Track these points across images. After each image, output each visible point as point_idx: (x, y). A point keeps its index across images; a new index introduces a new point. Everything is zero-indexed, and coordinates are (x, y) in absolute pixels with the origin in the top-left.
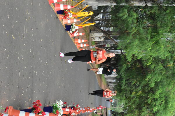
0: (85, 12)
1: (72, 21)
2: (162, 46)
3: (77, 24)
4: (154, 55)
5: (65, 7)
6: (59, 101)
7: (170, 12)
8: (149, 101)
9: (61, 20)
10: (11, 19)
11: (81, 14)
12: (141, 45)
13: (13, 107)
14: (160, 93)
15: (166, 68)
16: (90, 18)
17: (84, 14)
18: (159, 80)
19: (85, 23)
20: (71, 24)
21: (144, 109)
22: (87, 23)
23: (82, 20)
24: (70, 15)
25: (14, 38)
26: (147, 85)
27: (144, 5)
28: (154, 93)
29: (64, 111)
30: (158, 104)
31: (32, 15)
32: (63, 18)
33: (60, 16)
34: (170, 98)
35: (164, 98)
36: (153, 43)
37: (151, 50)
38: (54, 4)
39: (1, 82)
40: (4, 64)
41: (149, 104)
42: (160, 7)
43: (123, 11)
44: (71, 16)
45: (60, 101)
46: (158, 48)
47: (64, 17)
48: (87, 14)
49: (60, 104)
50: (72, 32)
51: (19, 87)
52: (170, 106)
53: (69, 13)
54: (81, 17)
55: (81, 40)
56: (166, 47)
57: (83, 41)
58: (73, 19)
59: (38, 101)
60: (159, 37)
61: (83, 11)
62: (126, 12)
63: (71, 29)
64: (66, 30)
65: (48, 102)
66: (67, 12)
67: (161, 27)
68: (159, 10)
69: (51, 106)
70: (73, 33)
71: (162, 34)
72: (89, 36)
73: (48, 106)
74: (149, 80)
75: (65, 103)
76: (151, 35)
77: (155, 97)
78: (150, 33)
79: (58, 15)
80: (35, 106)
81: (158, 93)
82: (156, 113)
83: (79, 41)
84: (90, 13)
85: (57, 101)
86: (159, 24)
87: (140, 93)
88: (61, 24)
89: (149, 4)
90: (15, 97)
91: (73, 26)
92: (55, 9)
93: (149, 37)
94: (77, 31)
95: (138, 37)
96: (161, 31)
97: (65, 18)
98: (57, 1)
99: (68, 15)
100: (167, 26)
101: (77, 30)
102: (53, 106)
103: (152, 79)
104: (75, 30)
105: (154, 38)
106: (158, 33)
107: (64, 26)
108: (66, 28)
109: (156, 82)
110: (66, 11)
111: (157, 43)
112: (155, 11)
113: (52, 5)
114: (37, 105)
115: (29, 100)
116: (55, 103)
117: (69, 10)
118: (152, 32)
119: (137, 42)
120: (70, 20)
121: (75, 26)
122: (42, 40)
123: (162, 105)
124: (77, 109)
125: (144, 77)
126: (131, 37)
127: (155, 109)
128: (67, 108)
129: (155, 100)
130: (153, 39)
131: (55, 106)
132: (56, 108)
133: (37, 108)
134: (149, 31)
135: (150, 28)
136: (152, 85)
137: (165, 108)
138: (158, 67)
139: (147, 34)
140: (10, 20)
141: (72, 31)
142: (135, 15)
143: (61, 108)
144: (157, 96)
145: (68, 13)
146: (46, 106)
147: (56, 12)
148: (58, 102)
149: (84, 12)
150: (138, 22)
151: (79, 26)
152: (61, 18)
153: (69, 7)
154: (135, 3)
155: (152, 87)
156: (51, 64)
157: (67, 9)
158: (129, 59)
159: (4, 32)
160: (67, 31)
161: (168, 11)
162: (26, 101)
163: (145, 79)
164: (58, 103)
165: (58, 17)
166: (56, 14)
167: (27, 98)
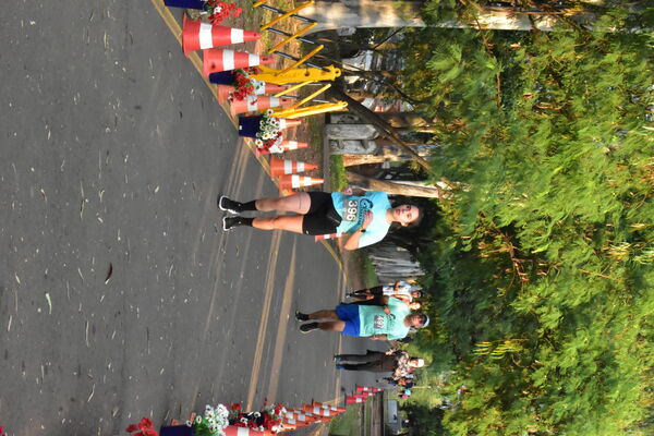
0: (309, 70)
1: (263, 103)
2: (591, 184)
3: (280, 109)
4: (557, 218)
5: (242, 62)
6: (215, 408)
7: (621, 61)
9: (222, 102)
10: (57, 141)
11: (295, 76)
14: (578, 350)
16: (329, 86)
17: (307, 75)
18: (576, 302)
19: (311, 104)
20: (256, 114)
21: (520, 406)
22: (318, 103)
24: (258, 88)
26: (531, 320)
27: (528, 28)
28: (557, 347)
30: (571, 388)
31: (126, 110)
32: (232, 99)
33: (223, 91)
34: (615, 366)
35: (594, 369)
36: (556, 170)
37: (551, 196)
38: (201, 53)
39: (23, 366)
40: (33, 303)
41: (538, 389)
43: (447, 52)
44: (261, 91)
45: (221, 406)
46: (574, 189)
47: (236, 94)
48: (316, 74)
49: (218, 416)
50: (262, 144)
51: (79, 374)
52: (615, 396)
53: (255, 81)
55: (294, 164)
57: (301, 167)
58: (267, 97)
59: (147, 421)
60: (577, 151)
61: (305, 66)
62: (459, 57)
63: (259, 131)
64: (242, 133)
65: (175, 407)
66: (248, 77)
67: (586, 114)
68: (578, 50)
69: (188, 423)
70: (269, 143)
71: (589, 141)
72: (323, 135)
73: (177, 424)
74: (543, 302)
75: (233, 407)
77: (561, 365)
78: (546, 135)
79: (215, 85)
81: (571, 349)
82: (563, 421)
83: (288, 168)
84: (328, 71)
85: (208, 407)
86: (578, 104)
87: (509, 346)
88: (225, 117)
90: (68, 410)
91: (265, 120)
92: (205, 70)
93: (543, 151)
94: (281, 137)
96: (585, 129)
97: (241, 98)
98: (214, 45)
99: (252, 88)
100: (609, 112)
101: (279, 134)
102: (195, 426)
103: (550, 300)
104: (273, 136)
105: (559, 155)
106: (575, 138)
107: (235, 122)
108: (241, 128)
109: (564, 309)
110: (243, 75)
111: (571, 170)
113: (193, 57)
114: (141, 435)
115: (113, 414)
116: (203, 416)
117: (255, 70)
118: (555, 131)
121: (273, 119)
122: (156, 190)
123: (587, 395)
124: (276, 423)
125: (520, 289)
127: (562, 407)
128: (243, 426)
129: (560, 374)
130: (556, 159)
131: (202, 425)
132: (206, 432)
134: (541, 129)
135: (546, 116)
136: (552, 319)
137: (599, 404)
138: (575, 253)
139: (535, 138)
140: (54, 143)
141: (264, 138)
142: (491, 66)
143: (221, 431)
144: (568, 360)
145: (248, 81)
146: (168, 425)
147: (206, 73)
148: (211, 413)
149: (308, 67)
150: (502, 89)
151: (288, 120)
152: (225, 96)
153: (254, 61)
155: (553, 326)
156: (188, 269)
157: (246, 69)
159: (32, 194)
160: (245, 138)
161: (611, 58)
162: (101, 416)
164: (213, 415)
165: (215, 94)
166: (208, 83)
167: (106, 407)
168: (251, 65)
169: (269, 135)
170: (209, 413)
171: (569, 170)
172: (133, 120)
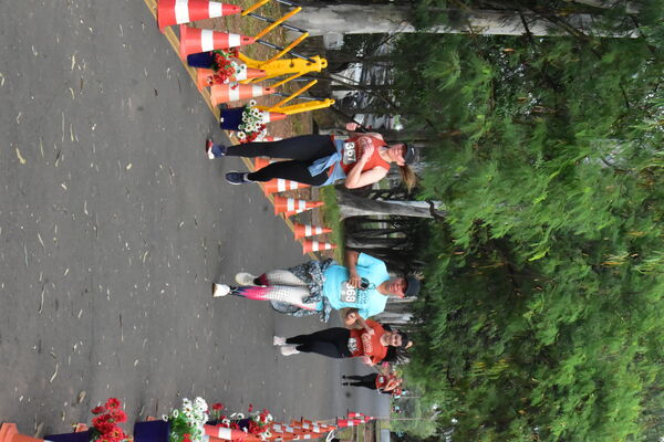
0: (294, 61)
1: (246, 93)
2: (588, 191)
3: (266, 102)
4: (554, 224)
5: (221, 42)
6: (192, 399)
7: (617, 61)
8: (537, 397)
9: (202, 89)
10: (12, 89)
11: (279, 67)
12: (506, 185)
13: (18, 428)
14: (576, 368)
15: (602, 271)
16: (316, 81)
17: (292, 65)
18: (573, 319)
19: (296, 102)
20: (240, 105)
21: (517, 426)
22: (304, 101)
23: (283, 89)
24: (239, 72)
25: (23, 161)
26: (529, 335)
27: (520, 32)
28: (554, 365)
29: (211, 437)
30: (569, 407)
31: (93, 73)
32: (211, 83)
33: (201, 76)
34: (614, 384)
35: (592, 387)
36: (553, 175)
37: (545, 203)
38: (177, 28)
41: (536, 409)
42: (580, 43)
44: (242, 76)
45: (199, 399)
46: (570, 196)
47: (216, 77)
48: (302, 66)
49: (196, 411)
50: (244, 136)
51: (40, 351)
52: (614, 415)
53: (235, 65)
54: (281, 78)
56: (600, 191)
58: (250, 85)
59: (115, 400)
60: (574, 156)
61: (290, 56)
63: (242, 123)
64: (223, 126)
65: (151, 403)
66: (228, 59)
67: (583, 117)
68: (575, 51)
69: (164, 418)
70: (251, 137)
71: (586, 145)
73: (153, 419)
74: (537, 319)
75: (215, 406)
76: (546, 149)
77: (558, 382)
78: (541, 140)
79: (194, 69)
80: (100, 420)
81: (570, 365)
82: (561, 441)
84: (314, 62)
85: (185, 400)
86: (574, 108)
87: (502, 366)
88: (205, 105)
89: (538, 31)
90: (26, 386)
91: (248, 111)
92: (183, 48)
93: (540, 156)
94: (265, 131)
95: (496, 153)
96: (582, 133)
97: (221, 81)
98: (191, 19)
99: (232, 71)
100: (607, 112)
101: (263, 127)
102: (171, 421)
103: (546, 315)
104: (256, 129)
105: (555, 160)
106: (571, 140)
107: (217, 113)
108: (222, 120)
109: (561, 326)
110: (223, 57)
111: (566, 176)
112: (561, 55)
113: (169, 33)
114: (108, 417)
115: (79, 399)
116: (180, 410)
117: (234, 51)
118: (548, 137)
119: (490, 173)
120: (237, 88)
121: (256, 110)
122: (129, 167)
123: (585, 414)
124: (261, 429)
125: (516, 305)
126: (469, 154)
127: (559, 427)
128: (226, 426)
129: (558, 392)
130: (553, 164)
131: (180, 420)
132: (184, 428)
133: (109, 429)
134: (536, 133)
135: (539, 119)
136: (550, 335)
137: (597, 424)
138: (573, 271)
139: (529, 143)
140: (9, 91)
141: (247, 130)
142: (485, 70)
143: (199, 427)
144: (566, 378)
145: (229, 63)
146: (144, 420)
147: (184, 58)
148: (189, 406)
149: (292, 57)
150: (495, 96)
151: (272, 113)
152: (204, 82)
153: (234, 41)
154: (483, 23)
155: (549, 342)
156: (165, 258)
157: (226, 50)
158: (463, 237)
160: (226, 131)
161: (609, 58)
162: (66, 400)
163: (520, 315)
164: (191, 409)
165: (194, 79)
166: (186, 65)
167: (71, 391)
168: (231, 46)
169: (252, 127)
170: (187, 406)
171: (565, 176)
172: (101, 86)
